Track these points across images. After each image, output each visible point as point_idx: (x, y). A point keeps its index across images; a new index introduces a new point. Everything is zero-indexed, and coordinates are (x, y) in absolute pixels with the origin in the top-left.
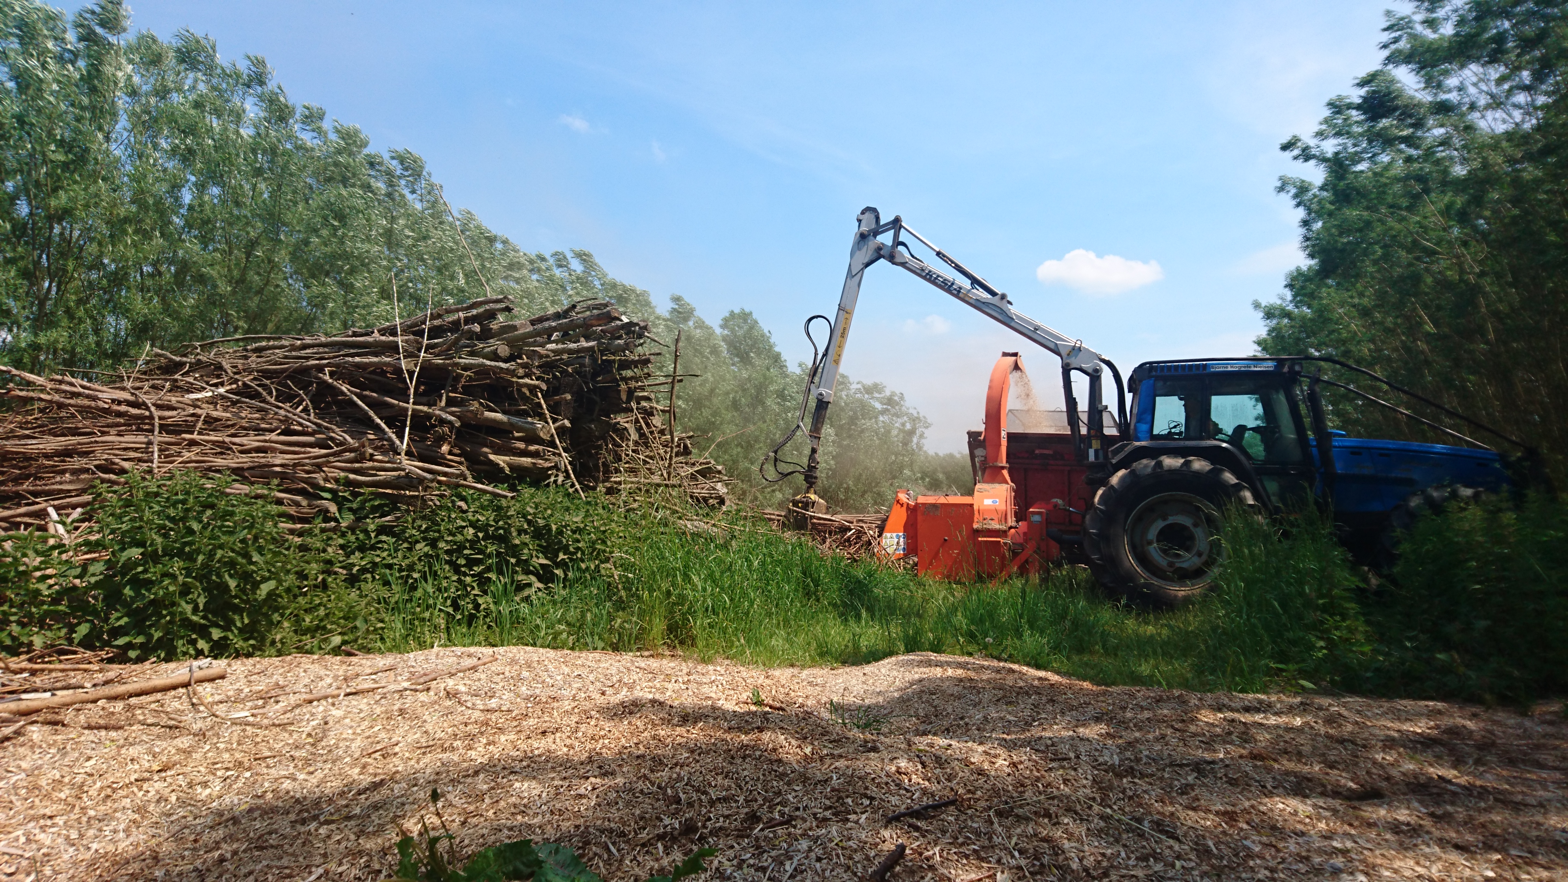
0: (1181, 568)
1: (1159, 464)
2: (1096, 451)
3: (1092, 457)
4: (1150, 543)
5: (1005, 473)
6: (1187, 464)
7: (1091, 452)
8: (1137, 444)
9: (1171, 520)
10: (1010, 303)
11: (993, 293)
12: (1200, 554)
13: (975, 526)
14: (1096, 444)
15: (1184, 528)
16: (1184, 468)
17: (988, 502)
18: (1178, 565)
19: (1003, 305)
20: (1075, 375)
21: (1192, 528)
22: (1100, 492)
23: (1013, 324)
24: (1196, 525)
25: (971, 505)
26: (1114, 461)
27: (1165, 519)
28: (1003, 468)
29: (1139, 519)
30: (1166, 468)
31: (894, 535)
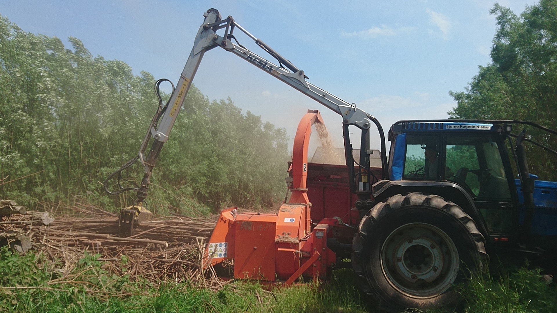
0: (421, 279)
1: (407, 200)
2: (364, 184)
3: (361, 188)
4: (399, 260)
5: (305, 195)
6: (428, 200)
7: (361, 184)
8: (393, 182)
9: (415, 242)
10: (305, 77)
11: (295, 70)
12: (435, 270)
13: (276, 239)
14: (364, 179)
15: (423, 248)
16: (425, 205)
17: (287, 220)
18: (419, 277)
19: (301, 78)
20: (351, 128)
21: (430, 249)
22: (364, 220)
23: (308, 92)
24: (433, 247)
25: (274, 223)
26: (375, 195)
27: (410, 242)
28: (303, 192)
29: (392, 240)
30: (412, 204)
31: (218, 244)
